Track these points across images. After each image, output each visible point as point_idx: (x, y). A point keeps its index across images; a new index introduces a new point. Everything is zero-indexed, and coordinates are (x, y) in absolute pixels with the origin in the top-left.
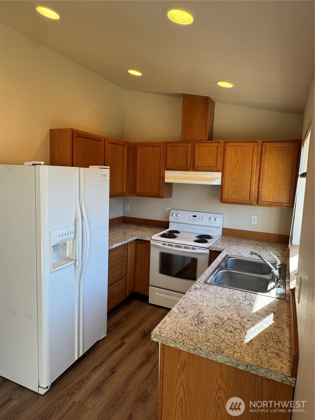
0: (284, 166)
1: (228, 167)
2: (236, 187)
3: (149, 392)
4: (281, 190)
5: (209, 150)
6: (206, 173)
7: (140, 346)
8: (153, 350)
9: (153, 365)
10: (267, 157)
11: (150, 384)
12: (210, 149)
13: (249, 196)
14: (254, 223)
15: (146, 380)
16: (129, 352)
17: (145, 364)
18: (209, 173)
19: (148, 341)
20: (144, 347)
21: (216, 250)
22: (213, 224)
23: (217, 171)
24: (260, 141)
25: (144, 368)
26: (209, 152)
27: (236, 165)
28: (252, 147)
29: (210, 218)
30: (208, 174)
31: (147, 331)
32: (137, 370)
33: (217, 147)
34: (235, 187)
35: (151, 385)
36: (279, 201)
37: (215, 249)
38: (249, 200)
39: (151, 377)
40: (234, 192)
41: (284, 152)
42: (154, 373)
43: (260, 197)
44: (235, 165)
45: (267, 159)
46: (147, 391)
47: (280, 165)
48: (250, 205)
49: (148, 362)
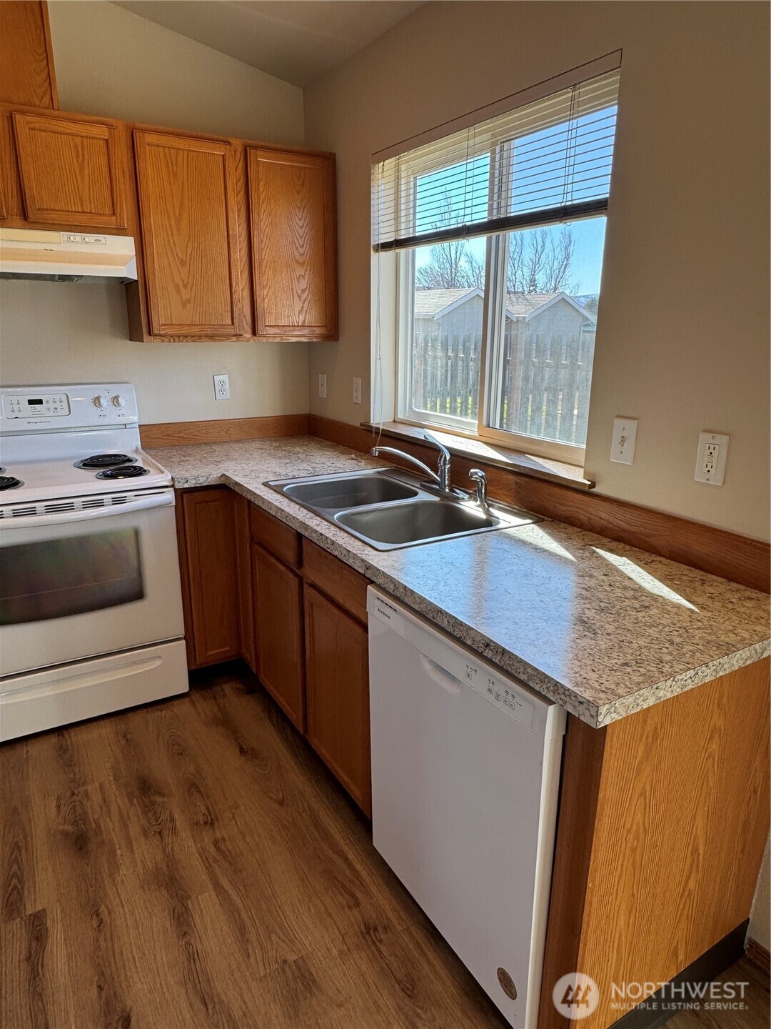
0: (306, 224)
1: (153, 220)
2: (190, 285)
3: (292, 957)
4: (307, 292)
5: (76, 146)
6: (78, 237)
7: (107, 881)
8: (159, 855)
9: (212, 892)
10: (264, 194)
11: (270, 938)
12: (80, 148)
13: (230, 314)
14: (223, 397)
15: (247, 940)
16: (95, 922)
17: (187, 908)
18: (91, 238)
19: (113, 852)
20: (123, 871)
21: (197, 485)
22: (113, 416)
23: (120, 231)
24: (237, 143)
25: (197, 920)
26: (78, 157)
27: (180, 215)
28: (221, 158)
29: (97, 401)
30: (87, 239)
31: (69, 828)
32: (188, 943)
33: (107, 140)
34: (185, 286)
35: (273, 937)
36: (304, 321)
37: (194, 482)
38: (233, 324)
39: (248, 922)
40: (184, 304)
41: (303, 184)
42: (240, 905)
43: (259, 315)
44: (177, 214)
45: (264, 201)
46: (285, 962)
47: (297, 220)
48: (234, 339)
49: (189, 897)
